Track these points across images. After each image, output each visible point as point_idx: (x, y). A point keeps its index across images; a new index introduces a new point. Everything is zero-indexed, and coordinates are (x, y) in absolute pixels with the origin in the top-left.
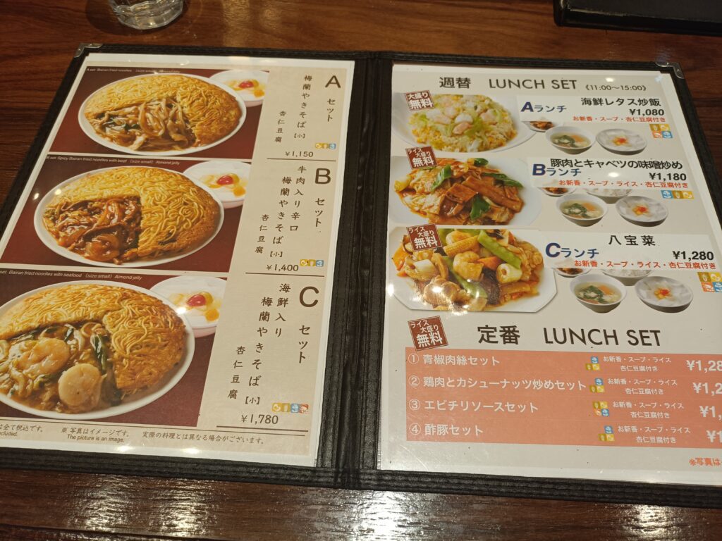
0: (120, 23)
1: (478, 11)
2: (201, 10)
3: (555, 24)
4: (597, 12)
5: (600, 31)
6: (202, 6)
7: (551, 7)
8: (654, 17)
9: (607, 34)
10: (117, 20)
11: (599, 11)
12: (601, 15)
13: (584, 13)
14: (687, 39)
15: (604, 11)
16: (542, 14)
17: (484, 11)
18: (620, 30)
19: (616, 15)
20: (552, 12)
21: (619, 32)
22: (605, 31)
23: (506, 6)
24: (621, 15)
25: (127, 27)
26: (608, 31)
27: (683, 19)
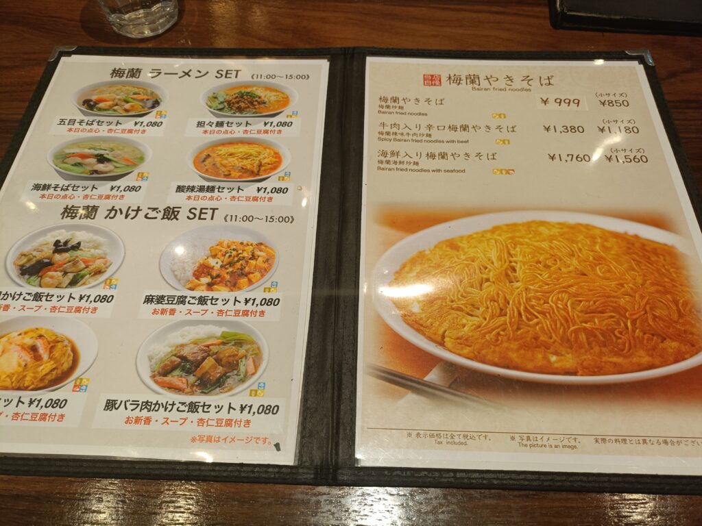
0: (114, 32)
1: (474, 15)
2: (196, 17)
3: (551, 28)
4: (594, 15)
5: (597, 33)
6: (197, 13)
7: (547, 10)
8: (650, 19)
9: (603, 35)
10: (112, 29)
11: (596, 13)
12: (599, 18)
13: (581, 16)
14: (684, 41)
15: (600, 14)
16: (538, 17)
17: (480, 15)
18: (616, 32)
19: (613, 17)
20: (548, 15)
21: (615, 34)
22: (601, 34)
23: (502, 9)
24: (618, 17)
25: (121, 35)
26: (605, 34)
27: (680, 21)
